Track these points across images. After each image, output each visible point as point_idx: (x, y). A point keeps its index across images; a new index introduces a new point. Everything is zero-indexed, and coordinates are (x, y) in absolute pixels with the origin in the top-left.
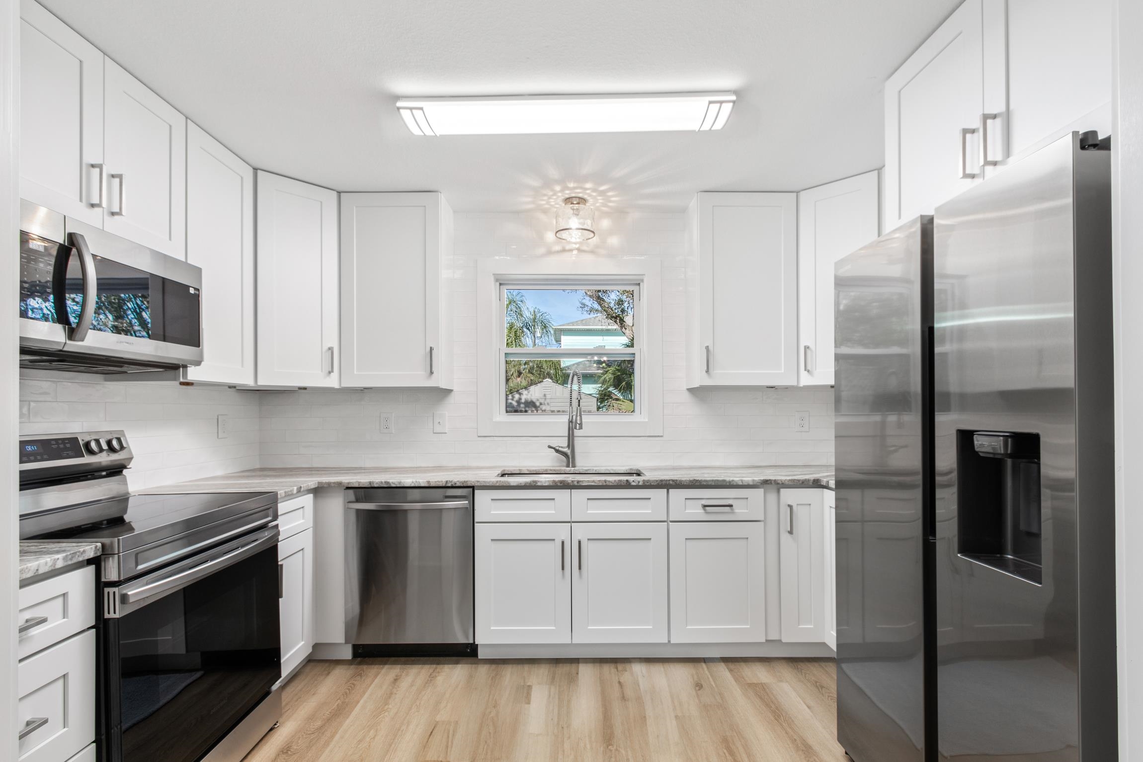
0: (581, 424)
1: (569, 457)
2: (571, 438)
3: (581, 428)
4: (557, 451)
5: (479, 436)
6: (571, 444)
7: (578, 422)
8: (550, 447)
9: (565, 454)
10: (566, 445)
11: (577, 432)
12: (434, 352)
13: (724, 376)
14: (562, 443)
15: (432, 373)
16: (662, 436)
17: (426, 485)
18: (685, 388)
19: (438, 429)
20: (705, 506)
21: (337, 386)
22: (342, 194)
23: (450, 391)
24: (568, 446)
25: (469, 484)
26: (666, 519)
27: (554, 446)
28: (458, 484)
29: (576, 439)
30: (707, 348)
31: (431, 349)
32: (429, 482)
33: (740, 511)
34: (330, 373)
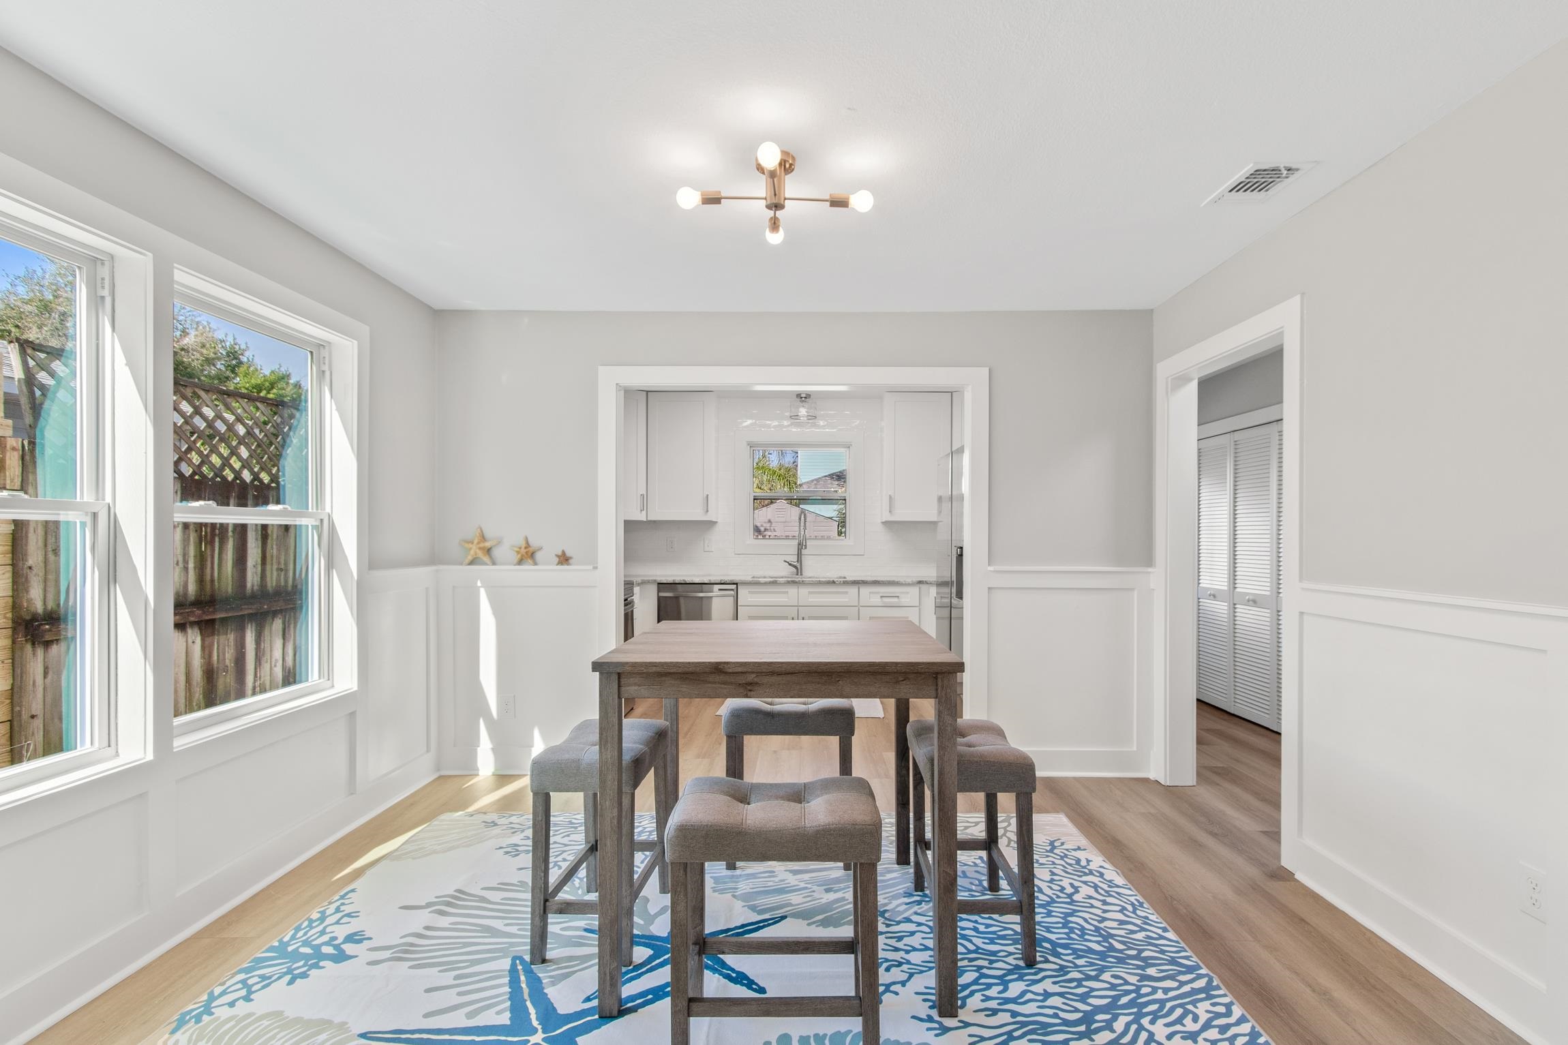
0: (806, 546)
1: (798, 568)
2: (799, 555)
3: (806, 548)
4: (790, 564)
5: (736, 554)
6: (799, 559)
7: (804, 544)
8: (785, 561)
9: (795, 567)
10: (796, 560)
11: (804, 551)
12: (709, 497)
13: (902, 515)
14: (793, 559)
15: (707, 511)
16: (863, 555)
17: (708, 582)
18: (879, 521)
19: (707, 549)
20: (882, 597)
21: (645, 520)
22: (649, 393)
23: (716, 522)
24: (798, 561)
25: (735, 582)
26: (857, 605)
27: (788, 561)
28: (728, 582)
29: (803, 556)
30: (890, 497)
31: (707, 495)
32: (710, 580)
33: (905, 600)
34: (641, 511)
